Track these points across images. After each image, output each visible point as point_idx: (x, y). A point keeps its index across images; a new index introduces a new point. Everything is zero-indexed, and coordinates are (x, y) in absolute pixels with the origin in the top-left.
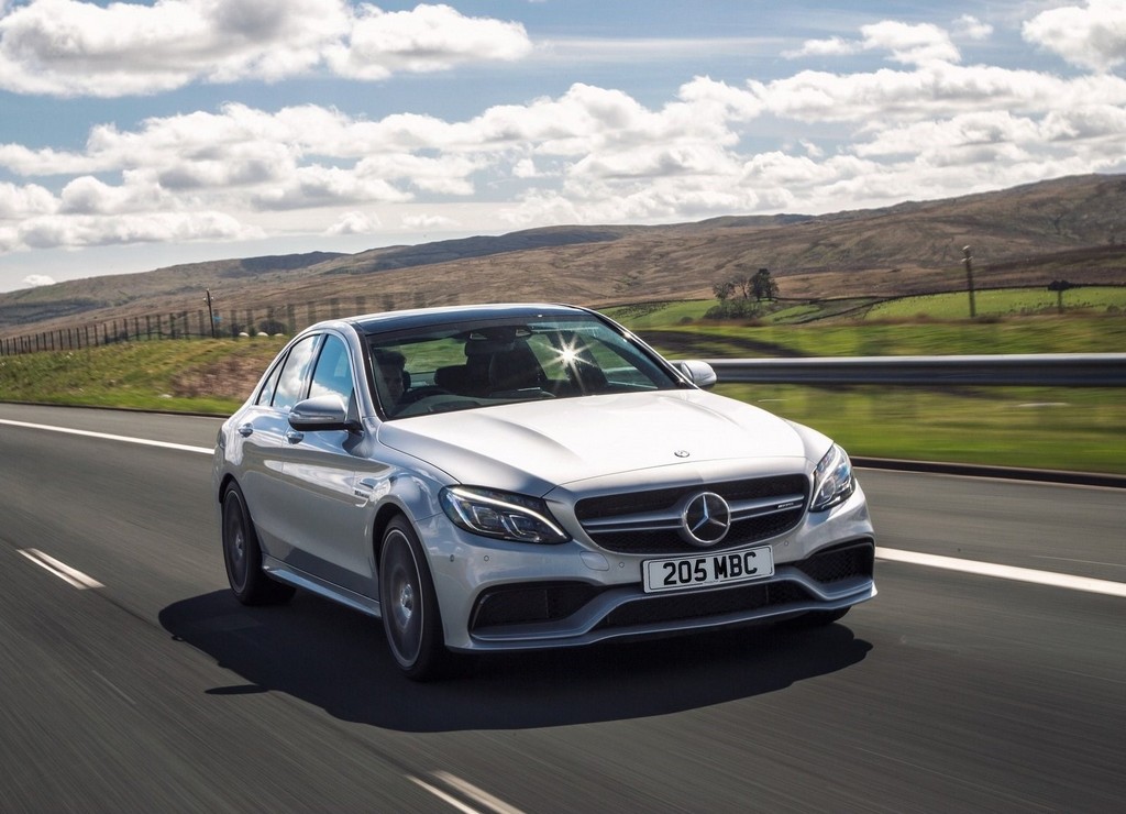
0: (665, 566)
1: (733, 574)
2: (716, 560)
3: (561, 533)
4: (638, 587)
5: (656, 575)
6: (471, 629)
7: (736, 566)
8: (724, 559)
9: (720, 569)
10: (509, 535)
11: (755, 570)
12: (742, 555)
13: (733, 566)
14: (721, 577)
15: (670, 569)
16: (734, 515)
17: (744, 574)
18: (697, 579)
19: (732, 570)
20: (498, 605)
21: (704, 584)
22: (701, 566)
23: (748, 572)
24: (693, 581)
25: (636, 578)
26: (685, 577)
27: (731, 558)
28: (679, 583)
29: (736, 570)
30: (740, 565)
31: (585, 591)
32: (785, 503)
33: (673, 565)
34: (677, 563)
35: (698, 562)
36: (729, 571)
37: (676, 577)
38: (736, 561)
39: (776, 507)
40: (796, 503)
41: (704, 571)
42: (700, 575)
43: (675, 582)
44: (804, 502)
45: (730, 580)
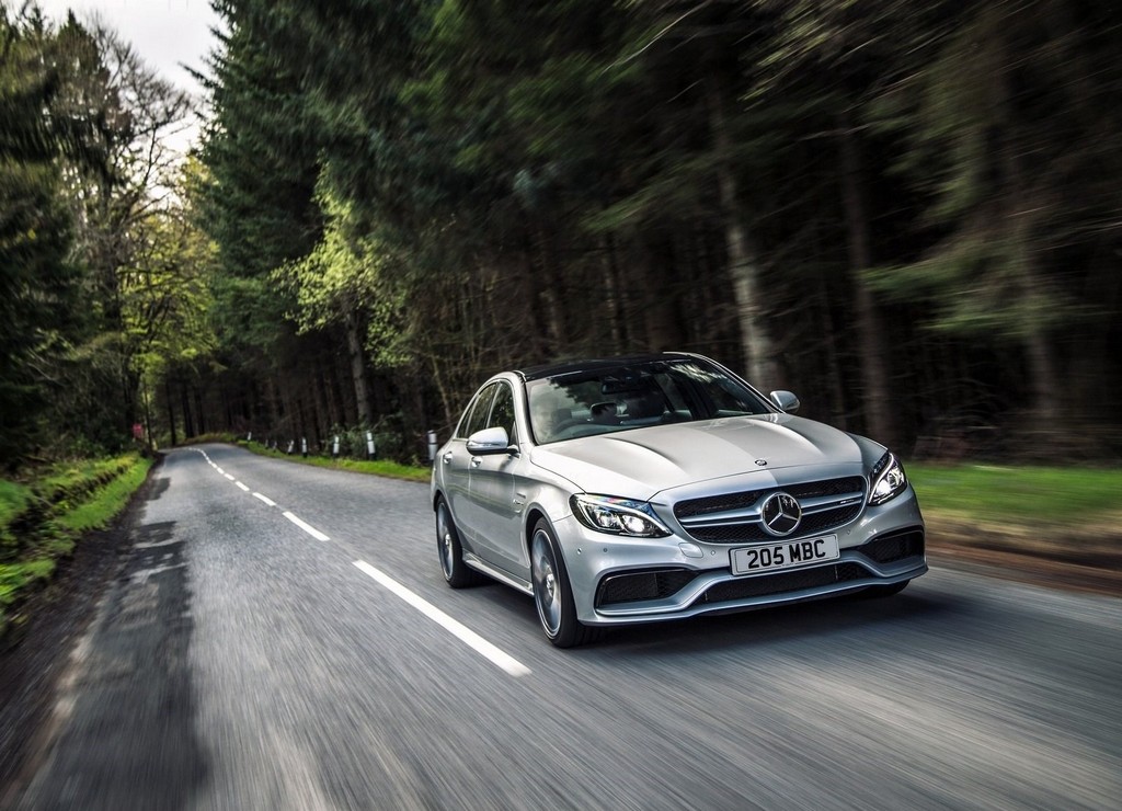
0: (749, 553)
1: (805, 558)
2: (791, 547)
3: (663, 528)
4: (728, 570)
5: (741, 560)
6: (595, 607)
7: (808, 551)
8: (798, 545)
9: (795, 554)
10: (624, 531)
11: (824, 554)
12: (812, 542)
13: (805, 551)
14: (796, 560)
15: (753, 556)
16: (804, 510)
17: (815, 557)
18: (776, 563)
19: (805, 555)
20: (616, 588)
21: (781, 566)
22: (779, 552)
23: (818, 556)
24: (773, 564)
25: (725, 562)
26: (766, 561)
27: (804, 545)
28: (761, 566)
29: (808, 554)
30: (810, 551)
31: (686, 576)
32: (844, 500)
33: (755, 552)
34: (758, 551)
35: (776, 549)
36: (802, 556)
37: (758, 562)
38: (807, 547)
39: (839, 503)
40: (855, 499)
41: (781, 556)
42: (779, 559)
43: (757, 566)
44: (862, 498)
45: (803, 562)
